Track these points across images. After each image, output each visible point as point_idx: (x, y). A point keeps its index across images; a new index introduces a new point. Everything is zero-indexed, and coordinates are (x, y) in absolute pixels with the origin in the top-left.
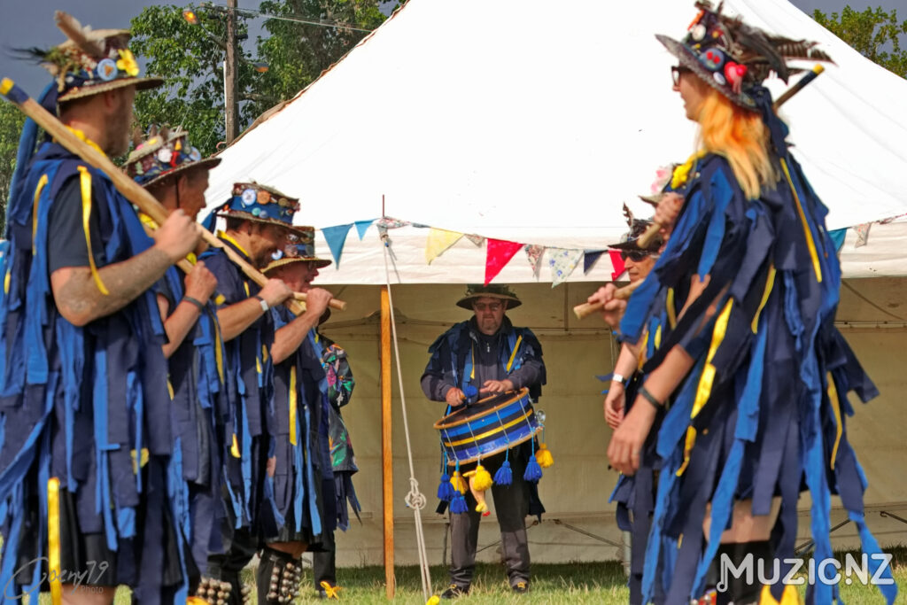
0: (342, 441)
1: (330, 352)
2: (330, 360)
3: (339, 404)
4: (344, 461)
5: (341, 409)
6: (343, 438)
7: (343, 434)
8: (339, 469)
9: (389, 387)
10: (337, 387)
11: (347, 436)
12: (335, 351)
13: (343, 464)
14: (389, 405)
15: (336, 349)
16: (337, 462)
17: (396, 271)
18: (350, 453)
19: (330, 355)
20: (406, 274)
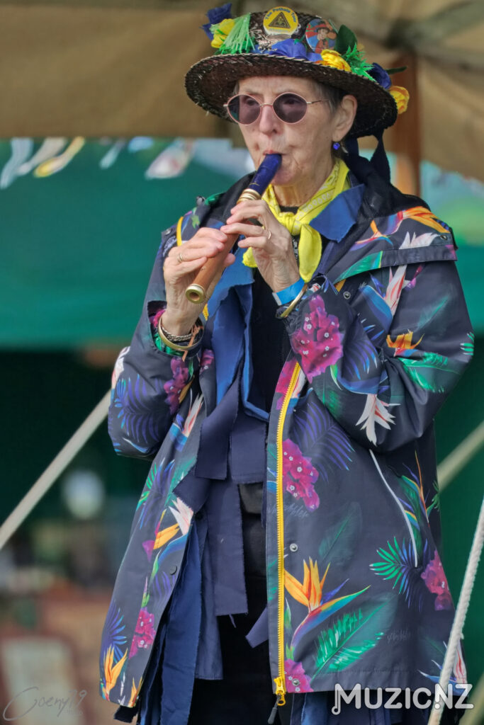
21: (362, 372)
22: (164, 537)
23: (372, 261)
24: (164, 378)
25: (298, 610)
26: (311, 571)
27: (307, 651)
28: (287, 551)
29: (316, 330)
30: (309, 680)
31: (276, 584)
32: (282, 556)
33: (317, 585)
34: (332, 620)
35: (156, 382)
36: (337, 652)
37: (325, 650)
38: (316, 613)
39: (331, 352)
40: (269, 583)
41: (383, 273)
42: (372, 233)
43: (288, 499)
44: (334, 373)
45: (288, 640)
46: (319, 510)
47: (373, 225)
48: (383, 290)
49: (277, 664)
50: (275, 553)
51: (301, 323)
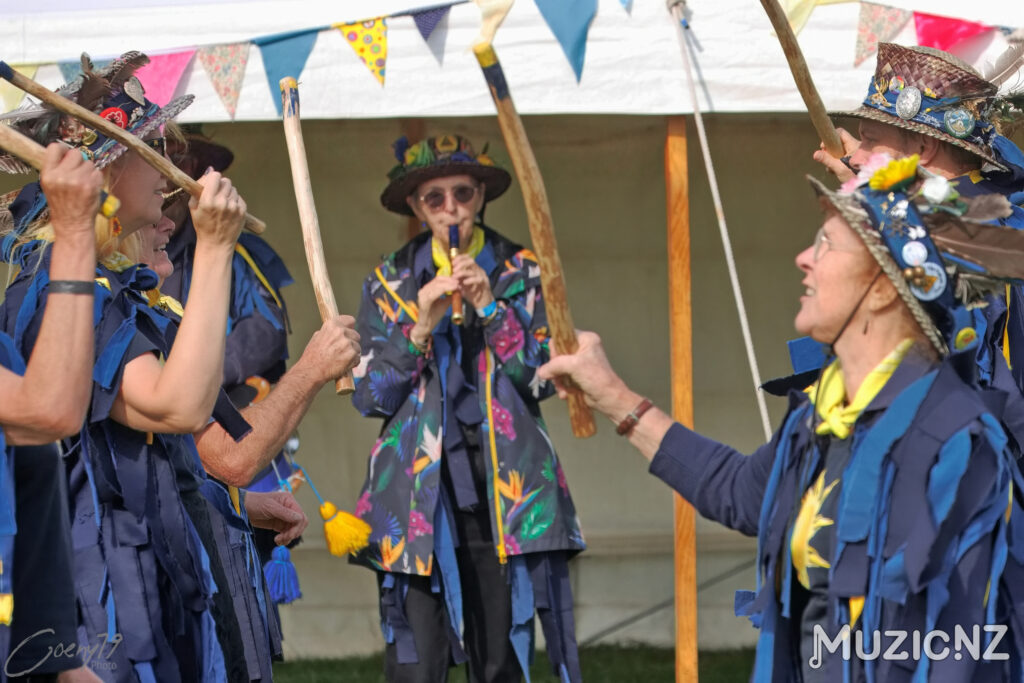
0: (546, 481)
1: (512, 270)
2: (512, 291)
3: (536, 393)
4: (551, 528)
5: (542, 405)
6: (547, 473)
7: (548, 464)
8: (539, 548)
9: (688, 354)
10: (526, 355)
11: (557, 469)
12: (525, 269)
13: (548, 535)
14: (689, 397)
15: (528, 263)
16: (535, 531)
17: (703, 83)
18: (566, 505)
19: (513, 278)
20: (727, 89)
21: (533, 353)
22: (420, 465)
23: (519, 285)
24: (411, 369)
25: (509, 503)
26: (515, 477)
27: (516, 527)
28: (499, 466)
29: (510, 329)
30: (518, 546)
31: (493, 488)
32: (497, 470)
33: (519, 486)
34: (528, 508)
35: (407, 372)
36: (532, 527)
37: (526, 526)
38: (519, 505)
39: (519, 341)
40: (489, 487)
41: (523, 294)
42: (507, 269)
43: (497, 435)
44: (520, 356)
45: (504, 521)
46: (516, 441)
47: (507, 264)
48: (525, 303)
49: (498, 537)
50: (492, 469)
51: (502, 325)
